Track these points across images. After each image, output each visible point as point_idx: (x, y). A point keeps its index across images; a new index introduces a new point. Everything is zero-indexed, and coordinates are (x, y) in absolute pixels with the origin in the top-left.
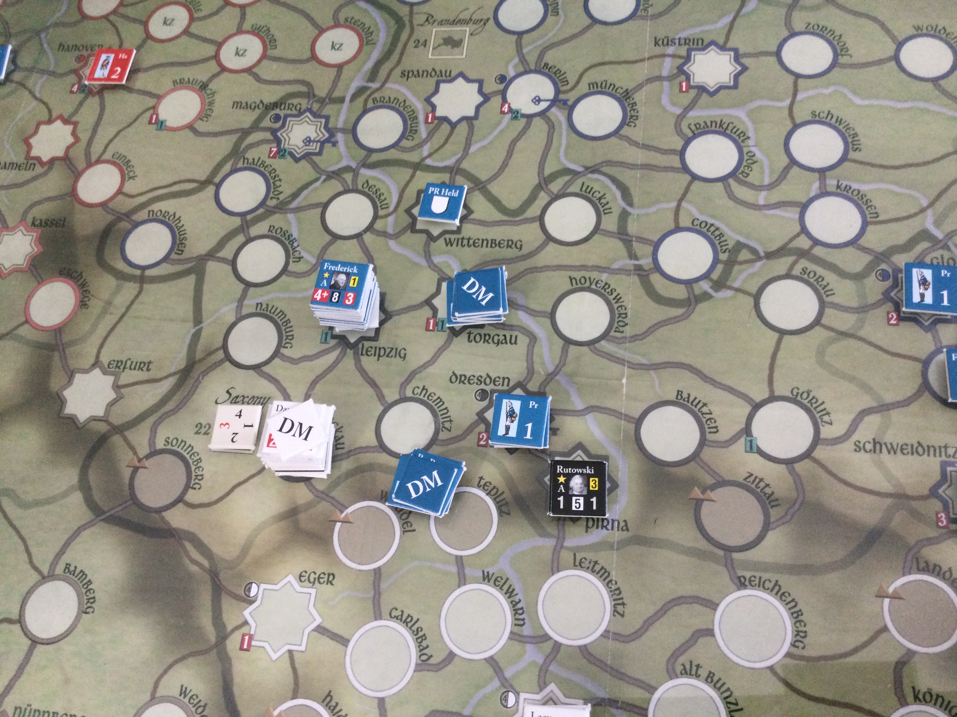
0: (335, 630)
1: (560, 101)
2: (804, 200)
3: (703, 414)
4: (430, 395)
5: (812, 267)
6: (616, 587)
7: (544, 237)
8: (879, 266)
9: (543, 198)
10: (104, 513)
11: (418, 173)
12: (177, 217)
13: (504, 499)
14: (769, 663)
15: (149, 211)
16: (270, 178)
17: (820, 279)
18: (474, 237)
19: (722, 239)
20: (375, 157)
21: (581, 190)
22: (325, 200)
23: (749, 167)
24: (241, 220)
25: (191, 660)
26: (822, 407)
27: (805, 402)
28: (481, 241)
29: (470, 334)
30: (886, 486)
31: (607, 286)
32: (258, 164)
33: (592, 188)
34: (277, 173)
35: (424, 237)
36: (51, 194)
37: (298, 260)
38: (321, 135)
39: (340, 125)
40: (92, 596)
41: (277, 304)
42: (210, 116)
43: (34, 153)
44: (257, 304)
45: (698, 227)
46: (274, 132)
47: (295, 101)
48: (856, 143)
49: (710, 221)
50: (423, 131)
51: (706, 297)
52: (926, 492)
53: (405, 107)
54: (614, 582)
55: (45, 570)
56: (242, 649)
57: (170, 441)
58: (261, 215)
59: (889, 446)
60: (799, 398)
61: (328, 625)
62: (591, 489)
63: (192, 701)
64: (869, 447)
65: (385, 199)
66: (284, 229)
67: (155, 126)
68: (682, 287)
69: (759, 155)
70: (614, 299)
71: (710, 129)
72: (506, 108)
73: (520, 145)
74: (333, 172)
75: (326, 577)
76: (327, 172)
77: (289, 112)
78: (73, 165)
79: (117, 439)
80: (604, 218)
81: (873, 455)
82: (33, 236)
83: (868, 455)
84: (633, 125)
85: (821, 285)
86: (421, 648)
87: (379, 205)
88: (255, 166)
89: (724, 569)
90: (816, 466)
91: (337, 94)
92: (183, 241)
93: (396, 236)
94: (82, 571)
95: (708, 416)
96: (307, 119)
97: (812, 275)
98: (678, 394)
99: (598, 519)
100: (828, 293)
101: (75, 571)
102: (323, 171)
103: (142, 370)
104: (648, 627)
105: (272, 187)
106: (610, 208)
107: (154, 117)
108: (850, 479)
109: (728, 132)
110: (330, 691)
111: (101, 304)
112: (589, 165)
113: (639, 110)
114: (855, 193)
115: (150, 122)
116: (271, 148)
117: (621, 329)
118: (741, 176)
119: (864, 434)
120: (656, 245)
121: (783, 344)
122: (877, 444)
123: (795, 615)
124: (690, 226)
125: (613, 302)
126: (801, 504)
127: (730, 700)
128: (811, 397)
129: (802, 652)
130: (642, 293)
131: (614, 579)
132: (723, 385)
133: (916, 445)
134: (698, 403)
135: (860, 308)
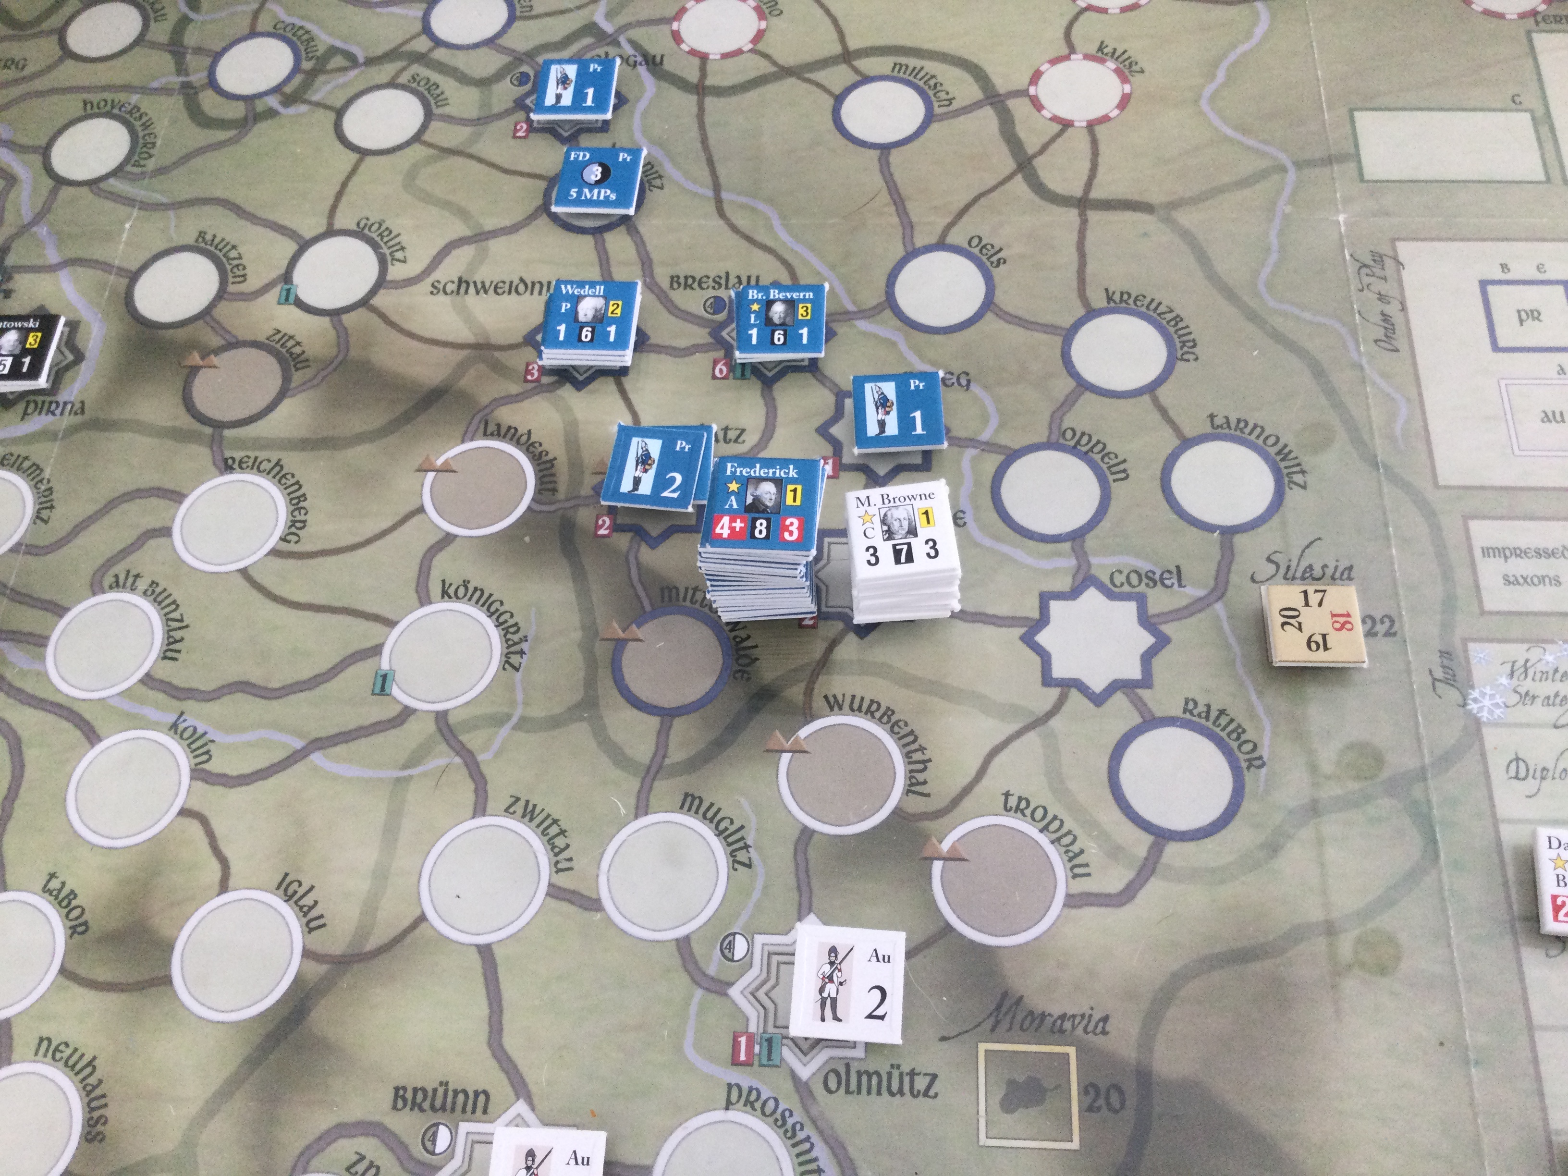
3: (228, 259)
5: (425, 72)
6: (48, 486)
7: (59, 53)
8: (516, 67)
14: (241, 565)
17: (434, 87)
19: (312, 44)
26: (396, 241)
27: (374, 235)
30: (465, 335)
31: (135, 110)
45: (281, 31)
49: (300, 23)
51: (272, 113)
52: (520, 339)
54: (45, 482)
59: (479, 286)
60: (366, 231)
64: (450, 287)
68: (239, 104)
70: (142, 125)
80: (153, 26)
81: (454, 297)
83: (447, 298)
85: (432, 95)
89: (208, 451)
90: (372, 315)
95: (236, 262)
97: (422, 83)
98: (200, 236)
100: (439, 104)
104: (78, 532)
108: (416, 328)
117: (142, 162)
119: (448, 272)
120: (217, 56)
121: (363, 167)
122: (463, 284)
123: (294, 502)
124: (271, 30)
125: (139, 129)
126: (341, 363)
127: (172, 616)
128: (383, 228)
129: (292, 547)
130: (184, 115)
131: (47, 477)
132: (266, 220)
133: (516, 282)
134: (224, 247)
135: (477, 119)
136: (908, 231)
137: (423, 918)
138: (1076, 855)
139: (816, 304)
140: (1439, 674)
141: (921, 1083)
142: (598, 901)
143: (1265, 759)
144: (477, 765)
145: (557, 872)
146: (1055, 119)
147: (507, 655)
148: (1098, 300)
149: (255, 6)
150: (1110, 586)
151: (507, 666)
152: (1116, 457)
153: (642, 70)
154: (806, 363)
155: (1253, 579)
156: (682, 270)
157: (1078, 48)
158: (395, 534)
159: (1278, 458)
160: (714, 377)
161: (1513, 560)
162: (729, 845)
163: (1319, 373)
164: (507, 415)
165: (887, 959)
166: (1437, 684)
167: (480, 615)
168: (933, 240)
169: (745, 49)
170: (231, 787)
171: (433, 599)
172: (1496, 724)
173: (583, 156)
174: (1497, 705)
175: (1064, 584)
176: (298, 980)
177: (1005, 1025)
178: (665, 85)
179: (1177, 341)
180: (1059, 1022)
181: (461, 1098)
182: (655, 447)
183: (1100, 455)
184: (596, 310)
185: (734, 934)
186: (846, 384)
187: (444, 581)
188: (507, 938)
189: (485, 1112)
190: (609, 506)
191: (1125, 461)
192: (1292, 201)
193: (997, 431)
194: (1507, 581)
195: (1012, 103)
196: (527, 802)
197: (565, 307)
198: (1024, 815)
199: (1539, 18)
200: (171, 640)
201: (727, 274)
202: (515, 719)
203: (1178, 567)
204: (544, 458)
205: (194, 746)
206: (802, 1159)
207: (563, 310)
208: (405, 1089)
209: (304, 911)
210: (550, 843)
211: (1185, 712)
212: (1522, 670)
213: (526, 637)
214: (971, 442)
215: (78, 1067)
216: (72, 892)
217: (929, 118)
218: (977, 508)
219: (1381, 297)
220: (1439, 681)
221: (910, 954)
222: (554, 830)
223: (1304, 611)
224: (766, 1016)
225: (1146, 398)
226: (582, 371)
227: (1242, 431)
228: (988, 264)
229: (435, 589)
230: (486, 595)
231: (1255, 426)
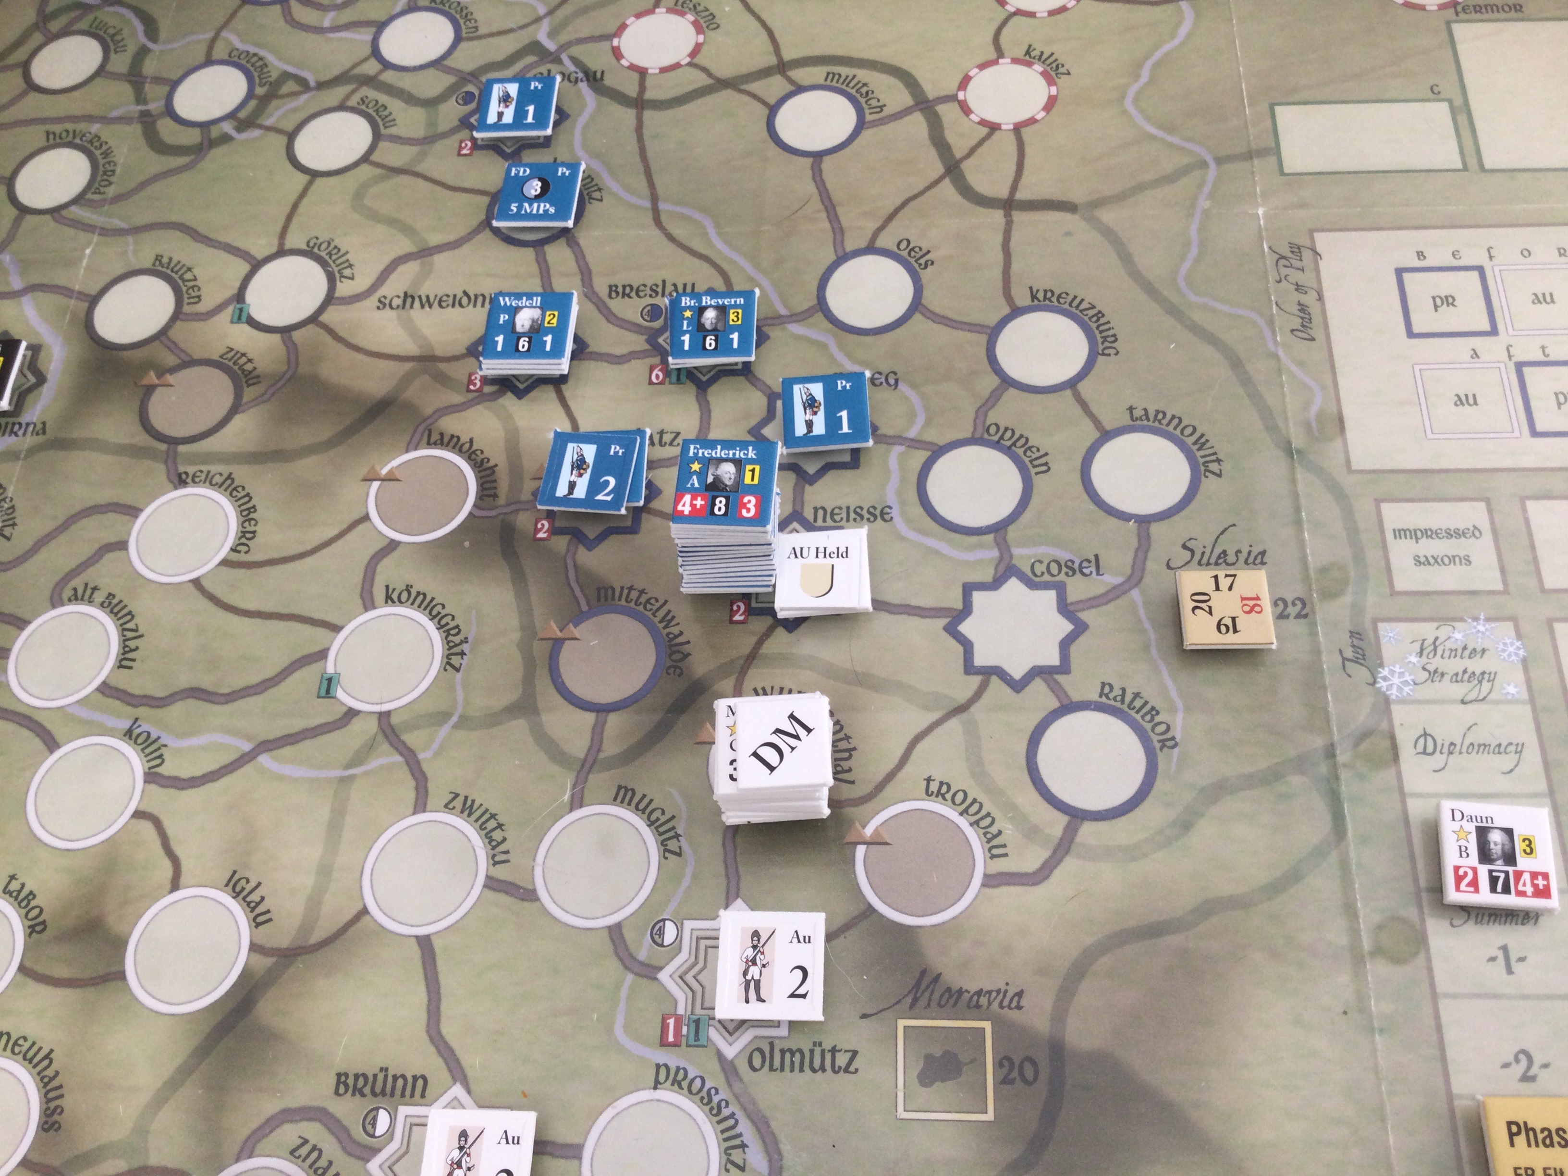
2: (384, 19)
3: (184, 281)
5: (373, 94)
6: (10, 505)
7: (23, 86)
8: (462, 87)
9: (36, 39)
14: (194, 575)
17: (381, 109)
19: (265, 70)
21: (91, 26)
26: (344, 259)
27: (323, 254)
30: (409, 347)
31: (96, 139)
33: (106, 24)
45: (235, 59)
49: (254, 50)
51: (226, 139)
52: (465, 351)
54: (8, 500)
59: (424, 299)
60: (316, 250)
64: (397, 302)
68: (196, 131)
70: (102, 154)
80: (114, 58)
81: (400, 310)
83: (394, 313)
85: (380, 117)
89: (163, 467)
90: (322, 331)
95: (191, 284)
97: (370, 106)
98: (156, 259)
100: (387, 124)
104: (39, 548)
108: (363, 343)
117: (103, 190)
119: (394, 287)
120: (174, 85)
121: (314, 187)
122: (408, 298)
123: (245, 513)
124: (226, 57)
125: (100, 157)
126: (289, 380)
127: (127, 626)
128: (331, 246)
129: (242, 557)
130: (142, 142)
131: (10, 495)
132: (220, 243)
133: (460, 294)
134: (180, 269)
135: (425, 138)
136: (839, 238)
137: (365, 911)
138: (995, 837)
139: (747, 309)
140: (1349, 653)
141: (842, 1060)
142: (534, 891)
143: (1177, 740)
144: (418, 762)
145: (494, 865)
146: (983, 122)
147: (448, 657)
148: (1022, 299)
149: (210, 35)
150: (1030, 574)
151: (448, 667)
152: (1038, 450)
153: (583, 86)
154: (740, 367)
155: (1169, 567)
156: (620, 280)
157: (1006, 54)
158: (340, 542)
159: (1195, 448)
160: (651, 383)
161: (1424, 541)
162: (660, 834)
163: (1236, 364)
164: (450, 424)
165: (808, 940)
166: (1347, 664)
167: (422, 618)
168: (863, 244)
169: (683, 63)
170: (183, 789)
171: (377, 603)
172: (1403, 701)
173: (523, 171)
174: (1406, 683)
175: (986, 575)
176: (245, 974)
177: (923, 1002)
178: (606, 100)
179: (1098, 336)
180: (975, 998)
181: (400, 1082)
182: (589, 452)
183: (1023, 449)
184: (533, 320)
185: (664, 920)
186: (776, 385)
187: (387, 587)
188: (446, 929)
189: (423, 1096)
190: (548, 510)
191: (1046, 454)
192: (1211, 196)
193: (924, 427)
194: (1418, 562)
195: (941, 109)
196: (466, 798)
197: (503, 318)
198: (944, 798)
199: (1459, 8)
200: (127, 649)
201: (664, 282)
202: (455, 719)
203: (1096, 556)
204: (486, 465)
205: (147, 751)
206: (727, 1135)
207: (501, 322)
208: (347, 1075)
209: (251, 907)
210: (488, 837)
211: (1101, 696)
212: (1432, 647)
213: (466, 638)
214: (898, 439)
215: (36, 1060)
216: (31, 893)
217: (861, 125)
218: (903, 503)
219: (1298, 287)
220: (1348, 660)
221: (830, 937)
222: (492, 824)
223: (1215, 595)
224: (693, 997)
225: (1068, 393)
226: (522, 379)
227: (1160, 421)
228: (916, 266)
229: (379, 594)
230: (428, 598)
231: (1173, 417)
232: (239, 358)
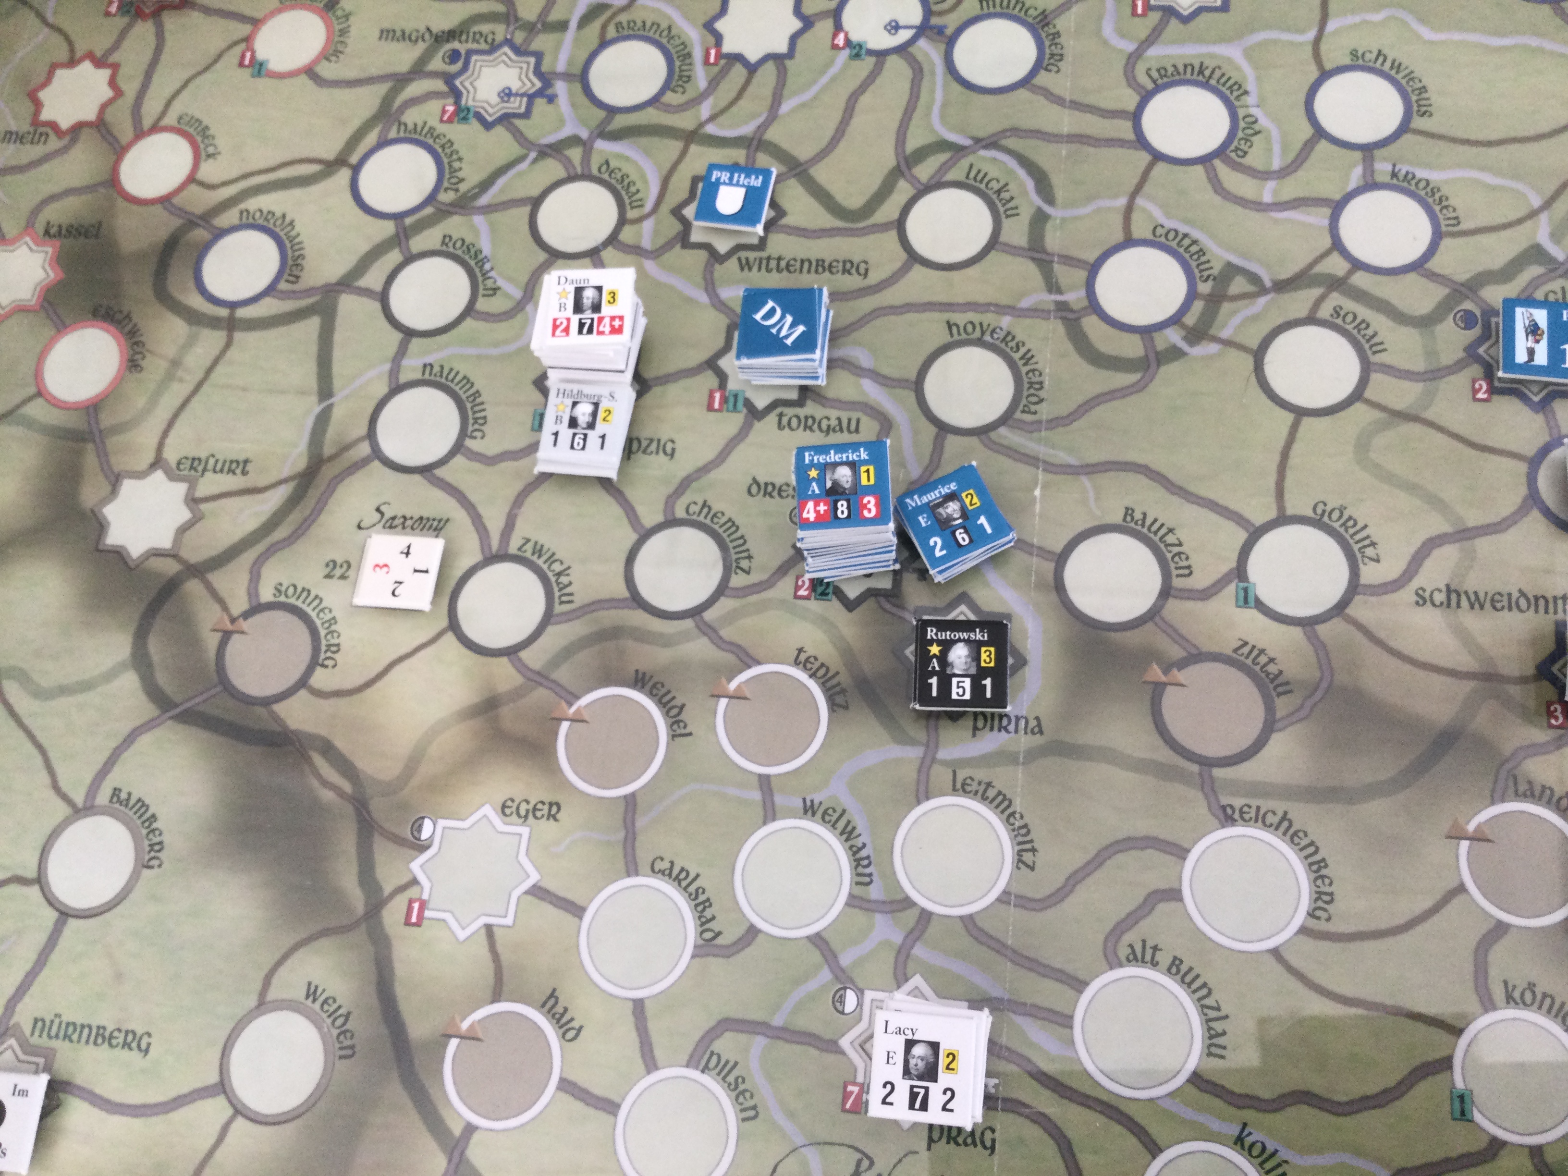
0: (562, 894)
1: (932, 28)
2: (1337, 197)
3: (1167, 545)
4: (715, 515)
5: (1349, 305)
6: (1021, 823)
7: (904, 256)
8: (1458, 303)
9: (903, 190)
10: (176, 706)
11: (694, 148)
12: (288, 220)
13: (839, 684)
14: (1271, 944)
15: (241, 213)
16: (442, 155)
17: (1364, 326)
18: (788, 255)
19: (1203, 259)
20: (620, 121)
21: (967, 177)
22: (535, 192)
23: (1247, 140)
24: (397, 226)
25: (324, 943)
26: (1363, 534)
27: (1336, 525)
28: (798, 264)
29: (781, 415)
30: (1465, 661)
31: (1009, 338)
32: (424, 132)
33: (986, 174)
34: (455, 147)
35: (703, 255)
36: (76, 183)
37: (491, 292)
38: (529, 84)
39: (561, 67)
40: (157, 840)
41: (457, 366)
42: (341, 52)
43: (46, 115)
44: (425, 366)
45: (1163, 239)
46: (449, 79)
47: (485, 28)
48: (1424, 102)
49: (1183, 229)
50: (701, 77)
51: (1175, 354)
52: (1531, 672)
53: (671, 38)
54: (1017, 816)
55: (79, 800)
56: (407, 923)
57: (283, 589)
58: (428, 217)
59: (1473, 598)
60: (1325, 519)
61: (551, 885)
62: (983, 664)
63: (326, 1007)
64: (1439, 597)
65: (638, 191)
66: (468, 241)
67: (249, 70)
68: (1136, 338)
69: (1264, 122)
70: (1022, 358)
71: (1182, 77)
72: (840, 40)
73: (865, 100)
74: (550, 146)
75: (546, 807)
76: (539, 145)
77: (475, 46)
78: (111, 134)
79: (193, 586)
80: (1007, 224)
81: (1445, 610)
82: (47, 253)
83: (1438, 612)
84: (1055, 69)
85: (1364, 336)
86: (703, 920)
87: (627, 201)
88: (417, 136)
89: (1200, 795)
90: (1352, 628)
91: (555, 16)
92: (299, 261)
93: (656, 254)
94: (139, 800)
95: (1176, 549)
96: (504, 58)
97: (1349, 318)
98: (1126, 514)
99: (993, 714)
100: (1374, 349)
101: (128, 800)
102: (533, 144)
103: (234, 473)
104: (1074, 886)
105: (447, 171)
106: (1016, 208)
107: (248, 55)
108: (1407, 648)
109: (1213, 82)
110: (554, 990)
111: (164, 365)
112: (981, 134)
113: (1065, 44)
114: (1422, 184)
115: (241, 64)
116: (444, 108)
117: (1033, 408)
118: (1233, 155)
119: (1432, 577)
120: (1091, 271)
121: (1300, 430)
122: (1452, 594)
123: (1315, 867)
124: (1150, 237)
125: (1020, 363)
126: (1327, 691)
127: (1207, 1002)
128: (1345, 517)
129: (1322, 926)
130: (1068, 345)
131: (1019, 811)
132: (1201, 498)
133: (1515, 595)
134: (1159, 529)
135: (1426, 372)
149: (1122, 203)
164: (1536, 770)
171: (1497, 1004)
187: (1505, 982)
200: (1213, 1032)
205: (1266, 1167)
229: (1498, 992)
232: (1258, 655)
